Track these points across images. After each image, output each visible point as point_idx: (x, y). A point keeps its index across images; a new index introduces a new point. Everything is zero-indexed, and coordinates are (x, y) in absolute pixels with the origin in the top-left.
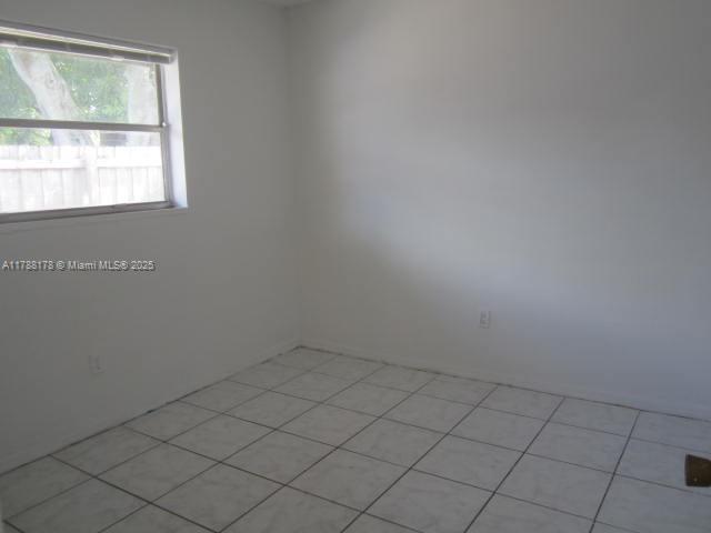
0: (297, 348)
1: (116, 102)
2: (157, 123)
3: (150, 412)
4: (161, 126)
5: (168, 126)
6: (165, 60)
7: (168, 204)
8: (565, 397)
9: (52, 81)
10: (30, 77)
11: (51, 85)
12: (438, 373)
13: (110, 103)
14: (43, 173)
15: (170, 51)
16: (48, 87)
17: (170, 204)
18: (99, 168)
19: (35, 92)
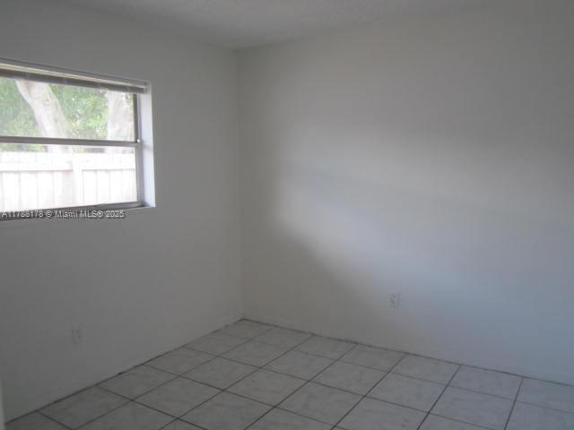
0: (241, 320)
1: (98, 117)
2: (133, 140)
3: (120, 374)
4: (136, 142)
5: (142, 142)
6: (141, 91)
7: (139, 204)
8: (460, 365)
9: (48, 100)
10: (31, 96)
11: (47, 103)
12: (357, 343)
13: (93, 117)
14: (39, 174)
15: (145, 84)
16: (44, 105)
17: (142, 204)
18: (83, 171)
19: (34, 108)
